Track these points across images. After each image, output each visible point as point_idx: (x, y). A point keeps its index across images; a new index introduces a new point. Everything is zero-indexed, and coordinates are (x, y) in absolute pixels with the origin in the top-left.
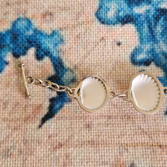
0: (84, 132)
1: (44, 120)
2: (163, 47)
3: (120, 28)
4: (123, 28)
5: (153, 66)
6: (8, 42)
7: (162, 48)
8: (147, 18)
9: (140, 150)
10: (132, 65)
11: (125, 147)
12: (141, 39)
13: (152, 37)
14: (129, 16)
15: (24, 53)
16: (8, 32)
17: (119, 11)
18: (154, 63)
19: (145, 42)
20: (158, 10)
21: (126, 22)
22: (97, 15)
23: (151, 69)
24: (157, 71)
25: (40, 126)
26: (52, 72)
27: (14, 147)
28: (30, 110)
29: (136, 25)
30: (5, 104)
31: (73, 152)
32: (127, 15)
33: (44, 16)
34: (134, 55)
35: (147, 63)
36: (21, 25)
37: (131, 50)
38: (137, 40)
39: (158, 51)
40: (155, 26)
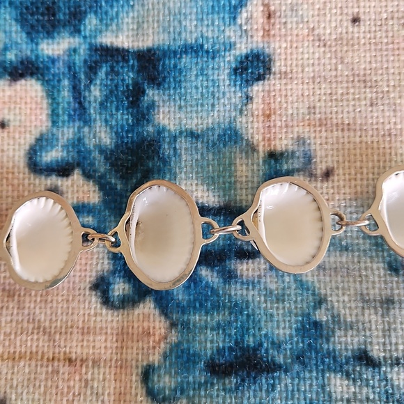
2: (103, 135)
3: (7, 88)
4: (13, 88)
5: (77, 176)
7: (100, 138)
10: (29, 173)
12: (54, 116)
13: (80, 111)
14: (30, 62)
17: (6, 49)
18: (81, 173)
19: (63, 122)
20: (96, 50)
21: (22, 76)
23: (72, 186)
24: (86, 188)
29: (46, 82)
32: (24, 57)
34: (35, 152)
35: (64, 170)
37: (29, 139)
38: (44, 117)
39: (90, 143)
40: (87, 87)
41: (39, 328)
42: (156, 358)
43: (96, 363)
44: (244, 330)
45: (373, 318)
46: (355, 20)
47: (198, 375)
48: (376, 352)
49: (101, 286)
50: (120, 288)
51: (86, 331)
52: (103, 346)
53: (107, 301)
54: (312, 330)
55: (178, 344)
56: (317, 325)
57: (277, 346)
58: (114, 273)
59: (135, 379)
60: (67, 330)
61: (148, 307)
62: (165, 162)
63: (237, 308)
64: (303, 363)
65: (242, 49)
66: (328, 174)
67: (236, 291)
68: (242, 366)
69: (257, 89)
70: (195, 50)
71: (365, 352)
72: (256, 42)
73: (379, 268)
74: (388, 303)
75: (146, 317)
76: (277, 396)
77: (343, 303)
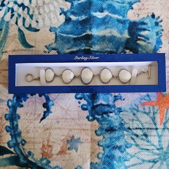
0: (57, 124)
1: (41, 120)
5: (83, 99)
9: (76, 131)
10: (75, 99)
11: (71, 130)
15: (35, 94)
24: (85, 101)
25: (40, 122)
26: (45, 101)
27: (30, 130)
28: (36, 116)
30: (27, 114)
31: (52, 131)
35: (81, 99)
41: (78, 124)
42: (97, 129)
43: (88, 130)
44: (111, 125)
45: (130, 122)
47: (104, 131)
48: (131, 127)
49: (88, 118)
50: (91, 118)
51: (86, 125)
52: (89, 127)
53: (89, 120)
54: (121, 124)
55: (101, 127)
56: (122, 123)
57: (116, 127)
58: (90, 115)
59: (94, 132)
60: (83, 125)
61: (95, 121)
62: (98, 97)
63: (110, 121)
64: (120, 129)
66: (124, 99)
67: (109, 118)
68: (111, 130)
71: (129, 128)
73: (132, 114)
74: (133, 120)
75: (95, 123)
76: (116, 134)
77: (126, 120)
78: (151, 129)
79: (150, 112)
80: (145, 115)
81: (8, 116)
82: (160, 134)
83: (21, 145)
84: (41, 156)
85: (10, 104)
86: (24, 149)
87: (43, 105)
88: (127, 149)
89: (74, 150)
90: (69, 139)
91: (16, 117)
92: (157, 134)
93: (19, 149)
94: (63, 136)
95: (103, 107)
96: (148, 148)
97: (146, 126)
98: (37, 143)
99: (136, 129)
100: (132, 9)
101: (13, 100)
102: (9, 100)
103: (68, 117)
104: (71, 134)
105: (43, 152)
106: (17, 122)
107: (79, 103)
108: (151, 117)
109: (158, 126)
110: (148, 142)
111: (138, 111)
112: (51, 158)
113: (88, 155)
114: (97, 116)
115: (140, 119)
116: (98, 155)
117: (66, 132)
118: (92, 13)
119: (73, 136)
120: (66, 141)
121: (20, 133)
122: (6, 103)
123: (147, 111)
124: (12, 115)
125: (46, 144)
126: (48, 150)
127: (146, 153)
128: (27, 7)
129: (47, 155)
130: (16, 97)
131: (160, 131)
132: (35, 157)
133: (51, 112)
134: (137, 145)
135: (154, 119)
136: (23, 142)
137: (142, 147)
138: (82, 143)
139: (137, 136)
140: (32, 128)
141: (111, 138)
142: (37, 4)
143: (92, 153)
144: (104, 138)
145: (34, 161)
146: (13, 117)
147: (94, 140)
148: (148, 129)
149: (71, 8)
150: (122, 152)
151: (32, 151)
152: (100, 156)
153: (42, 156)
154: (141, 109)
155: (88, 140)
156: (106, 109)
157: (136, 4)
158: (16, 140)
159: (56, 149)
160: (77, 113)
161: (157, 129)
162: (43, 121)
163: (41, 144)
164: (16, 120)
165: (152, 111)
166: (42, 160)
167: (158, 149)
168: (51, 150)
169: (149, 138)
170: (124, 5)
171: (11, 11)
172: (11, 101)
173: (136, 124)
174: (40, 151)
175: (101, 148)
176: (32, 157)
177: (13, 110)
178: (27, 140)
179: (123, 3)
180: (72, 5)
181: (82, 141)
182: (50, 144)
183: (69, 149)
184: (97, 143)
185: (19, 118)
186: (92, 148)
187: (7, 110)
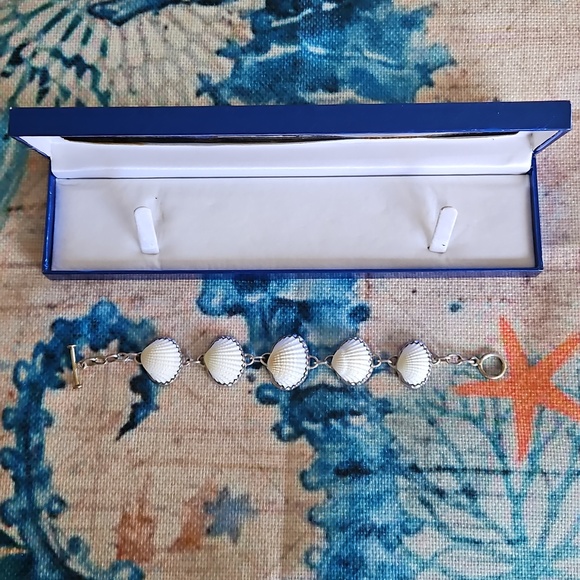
0: (172, 448)
1: (123, 431)
3: (226, 320)
4: (230, 320)
6: (85, 331)
8: (261, 309)
9: (237, 472)
11: (218, 468)
12: (251, 335)
13: (266, 333)
14: (239, 306)
15: (105, 347)
16: (86, 318)
17: (226, 299)
19: (257, 339)
20: (275, 300)
21: (235, 313)
22: (198, 302)
25: (118, 439)
27: (84, 462)
28: (106, 418)
29: (247, 317)
30: (76, 410)
31: (157, 471)
32: (236, 303)
33: (133, 301)
36: (104, 310)
38: (246, 336)
40: (270, 320)
41: (244, 451)
42: (307, 467)
43: (275, 470)
44: (354, 453)
45: (419, 447)
46: (414, 292)
47: (330, 475)
48: (421, 465)
49: (277, 429)
50: (287, 430)
51: (269, 453)
52: (279, 461)
53: (280, 437)
54: (389, 453)
55: (319, 459)
56: (391, 451)
57: (371, 461)
58: (284, 421)
59: (297, 478)
60: (259, 452)
61: (303, 441)
63: (350, 441)
64: (384, 470)
65: (354, 303)
67: (350, 432)
68: (353, 471)
69: (362, 325)
70: (329, 303)
71: (415, 465)
72: (362, 300)
73: (424, 422)
74: (427, 440)
75: (302, 446)
76: (370, 486)
77: (405, 440)
78: (487, 472)
79: (483, 416)
80: (469, 426)
81: (11, 416)
82: (517, 488)
83: (44, 514)
84: (113, 554)
85: (23, 375)
86: (54, 530)
87: (131, 383)
88: (405, 539)
89: (226, 537)
90: (213, 498)
91: (40, 418)
92: (506, 490)
93: (38, 529)
94: (192, 486)
95: (329, 396)
96: (477, 535)
97: (472, 461)
98: (104, 508)
99: (439, 469)
100: (431, 84)
101: (34, 364)
102: (20, 364)
103: (212, 425)
104: (220, 481)
105: (124, 539)
106: (42, 435)
107: (251, 379)
108: (488, 434)
109: (512, 465)
110: (478, 514)
111: (444, 411)
112: (147, 560)
113: (274, 555)
114: (307, 425)
115: (451, 437)
116: (308, 554)
117: (200, 476)
118: (301, 94)
119: (225, 489)
120: (201, 503)
121: (48, 473)
122: (10, 372)
123: (475, 412)
124: (26, 413)
125: (134, 511)
126: (139, 534)
127: (471, 553)
128: (92, 68)
129: (136, 550)
130: (41, 355)
131: (516, 481)
132: (92, 557)
133: (157, 408)
134: (441, 526)
135: (496, 439)
136: (56, 506)
137: (458, 532)
138: (257, 512)
139: (441, 493)
140: (89, 456)
141: (353, 499)
142: (125, 58)
143: (288, 548)
144: (329, 497)
145: (87, 574)
146: (28, 420)
147: (297, 504)
148: (477, 470)
149: (234, 75)
150: (389, 548)
151: (85, 537)
152: (316, 558)
153: (119, 555)
154: (454, 404)
155: (274, 503)
156: (341, 402)
157: (441, 71)
158: (31, 500)
159: (168, 530)
160: (241, 411)
161: (506, 472)
162: (127, 435)
163: (118, 513)
164: (40, 431)
165: (490, 414)
166: (115, 568)
167: (510, 542)
168: (151, 535)
169: (481, 501)
170: (406, 72)
171: (41, 78)
172: (27, 367)
173: (437, 455)
174: (114, 537)
175: (320, 531)
176: (84, 559)
177: (30, 397)
178: (68, 499)
179: (401, 67)
180: (238, 66)
181: (254, 506)
182: (148, 512)
183: (208, 531)
184: (305, 514)
185: (50, 422)
186: (287, 530)
187: (11, 394)
